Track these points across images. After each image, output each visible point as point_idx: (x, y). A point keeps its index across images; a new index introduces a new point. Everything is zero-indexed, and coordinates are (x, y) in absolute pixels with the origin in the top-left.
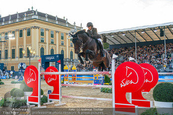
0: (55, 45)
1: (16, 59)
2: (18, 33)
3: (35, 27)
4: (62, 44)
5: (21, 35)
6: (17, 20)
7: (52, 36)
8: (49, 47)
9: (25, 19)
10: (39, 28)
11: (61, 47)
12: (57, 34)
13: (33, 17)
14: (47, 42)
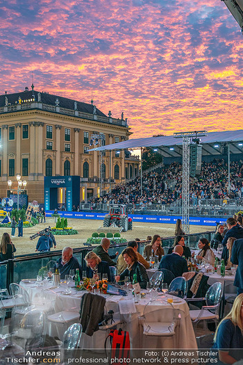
1: (4, 178)
2: (6, 133)
3: (36, 124)
4: (86, 152)
5: (12, 136)
6: (6, 110)
9: (19, 108)
10: (43, 124)
11: (84, 157)
12: (77, 134)
13: (33, 106)
14: (58, 148)
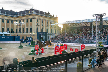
0: (44, 26)
1: (25, 33)
2: (25, 21)
3: (34, 18)
4: (47, 26)
5: (27, 21)
6: (26, 14)
7: (42, 22)
8: (41, 27)
9: (29, 14)
10: (36, 18)
11: (47, 27)
12: (45, 21)
13: (33, 13)
14: (40, 25)
